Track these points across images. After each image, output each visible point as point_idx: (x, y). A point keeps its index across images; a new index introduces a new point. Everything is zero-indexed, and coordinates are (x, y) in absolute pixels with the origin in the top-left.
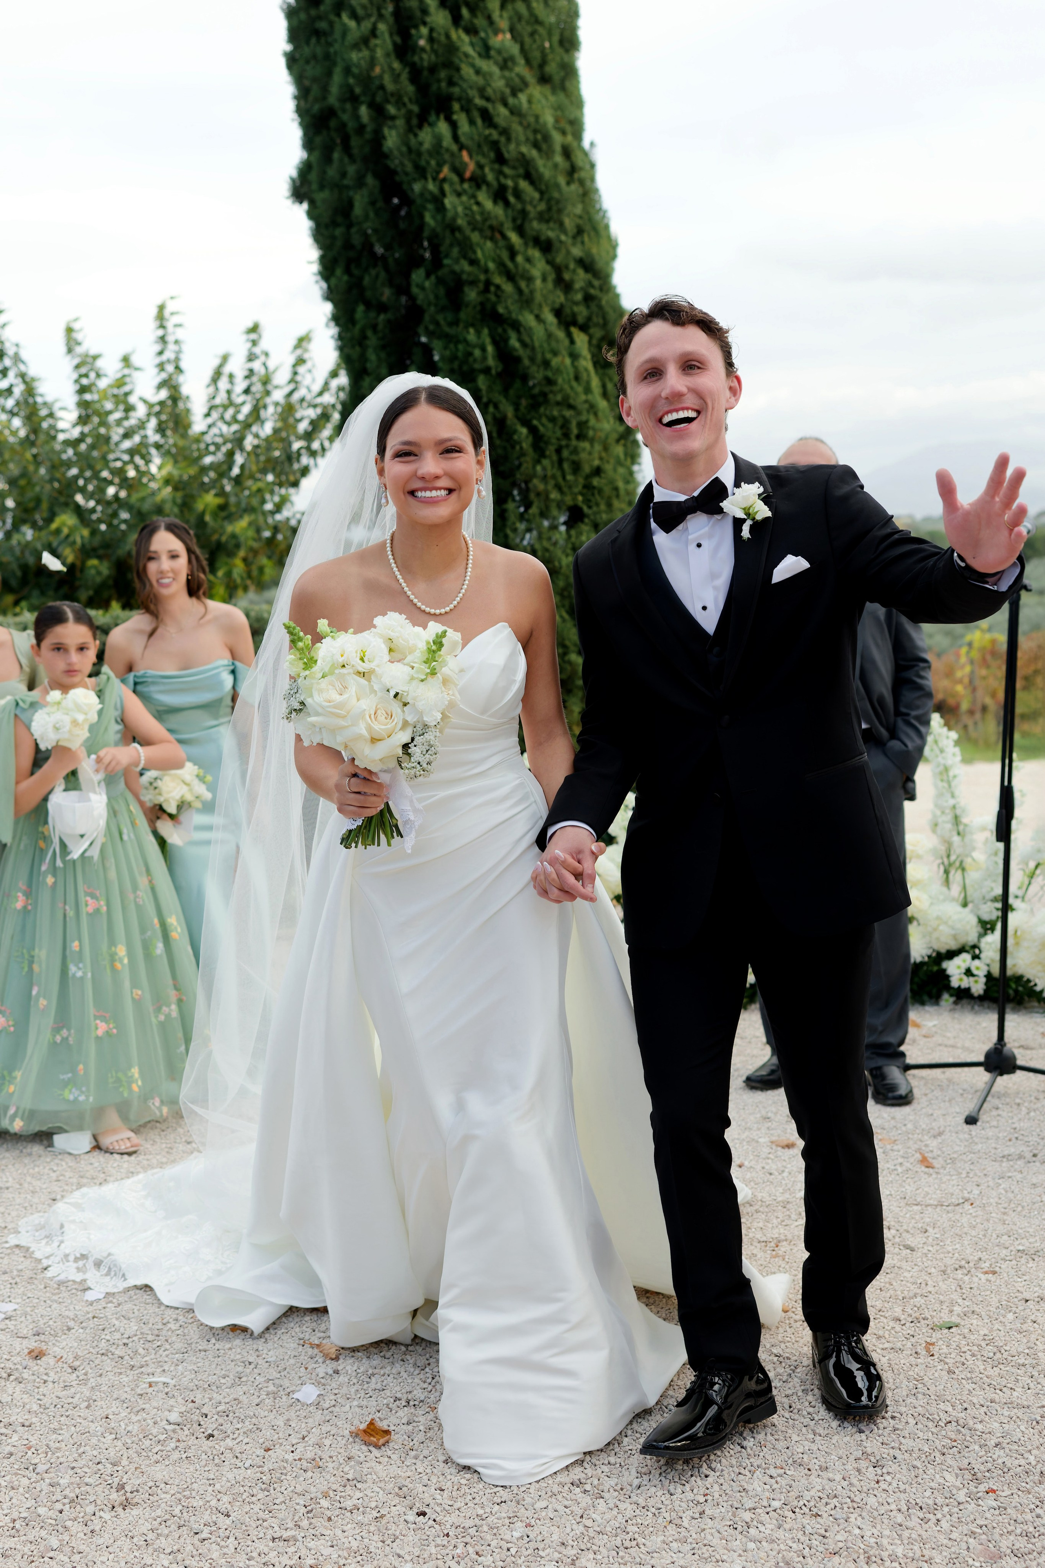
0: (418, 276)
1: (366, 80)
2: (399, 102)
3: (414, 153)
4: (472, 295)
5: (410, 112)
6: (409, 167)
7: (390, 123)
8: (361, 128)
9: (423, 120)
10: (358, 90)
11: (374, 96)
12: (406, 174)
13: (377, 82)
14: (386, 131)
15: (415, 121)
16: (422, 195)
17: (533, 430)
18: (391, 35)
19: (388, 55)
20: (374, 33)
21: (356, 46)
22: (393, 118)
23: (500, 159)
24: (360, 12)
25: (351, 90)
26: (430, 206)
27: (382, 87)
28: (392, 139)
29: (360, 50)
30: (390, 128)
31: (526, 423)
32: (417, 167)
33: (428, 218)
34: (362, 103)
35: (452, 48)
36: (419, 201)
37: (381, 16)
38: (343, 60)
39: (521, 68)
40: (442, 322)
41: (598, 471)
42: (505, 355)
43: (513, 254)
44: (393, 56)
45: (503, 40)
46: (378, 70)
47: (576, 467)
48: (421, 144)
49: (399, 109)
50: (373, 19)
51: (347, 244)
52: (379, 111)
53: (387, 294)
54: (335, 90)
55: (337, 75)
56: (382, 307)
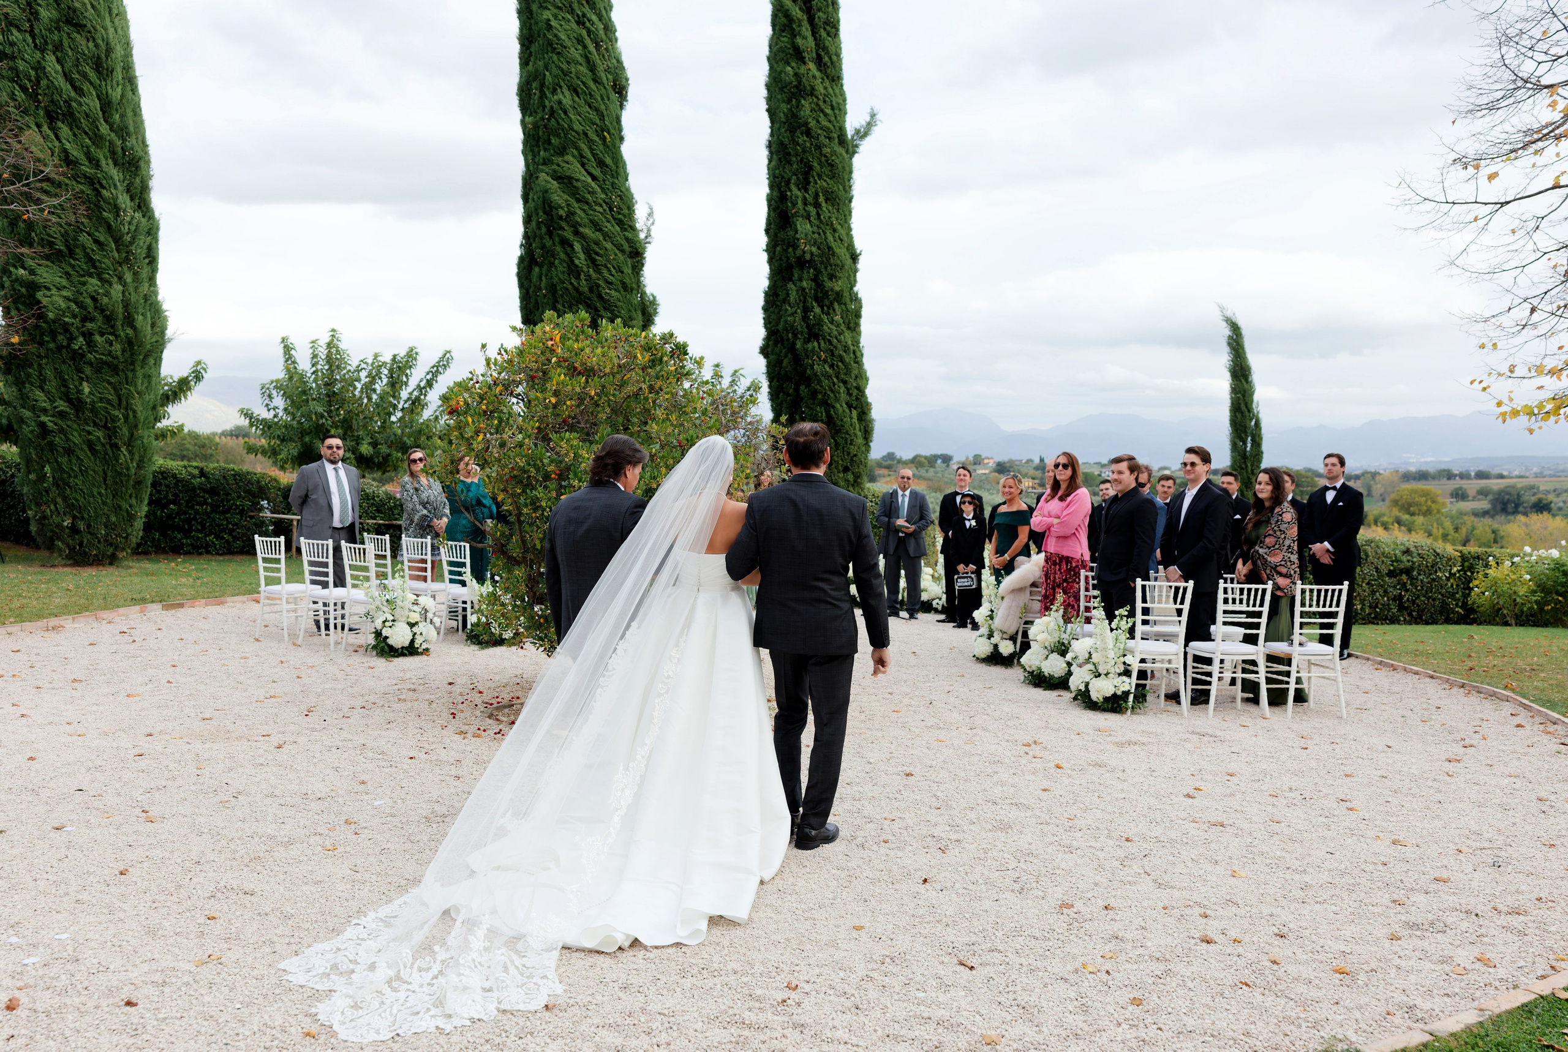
0: (802, 387)
1: (792, 326)
3: (806, 350)
4: (820, 396)
5: (805, 337)
6: (803, 354)
8: (788, 340)
9: (809, 341)
10: (789, 328)
11: (794, 330)
12: (802, 356)
13: (795, 327)
14: (797, 341)
15: (806, 340)
16: (806, 364)
17: (835, 441)
18: (801, 314)
19: (799, 319)
20: (796, 312)
21: (790, 314)
22: (799, 338)
23: (833, 355)
24: (792, 304)
25: (785, 326)
26: (809, 367)
27: (797, 329)
28: (799, 345)
29: (791, 316)
31: (833, 438)
32: (805, 355)
33: (808, 371)
34: (789, 332)
35: (821, 319)
36: (805, 366)
37: (798, 307)
39: (843, 327)
41: (855, 455)
42: (829, 416)
43: (834, 384)
44: (801, 320)
45: (838, 318)
46: (796, 323)
47: (849, 454)
48: (808, 348)
49: (801, 336)
50: (796, 308)
51: (779, 373)
52: (795, 335)
53: (791, 391)
54: (781, 327)
55: (782, 323)
56: (789, 395)
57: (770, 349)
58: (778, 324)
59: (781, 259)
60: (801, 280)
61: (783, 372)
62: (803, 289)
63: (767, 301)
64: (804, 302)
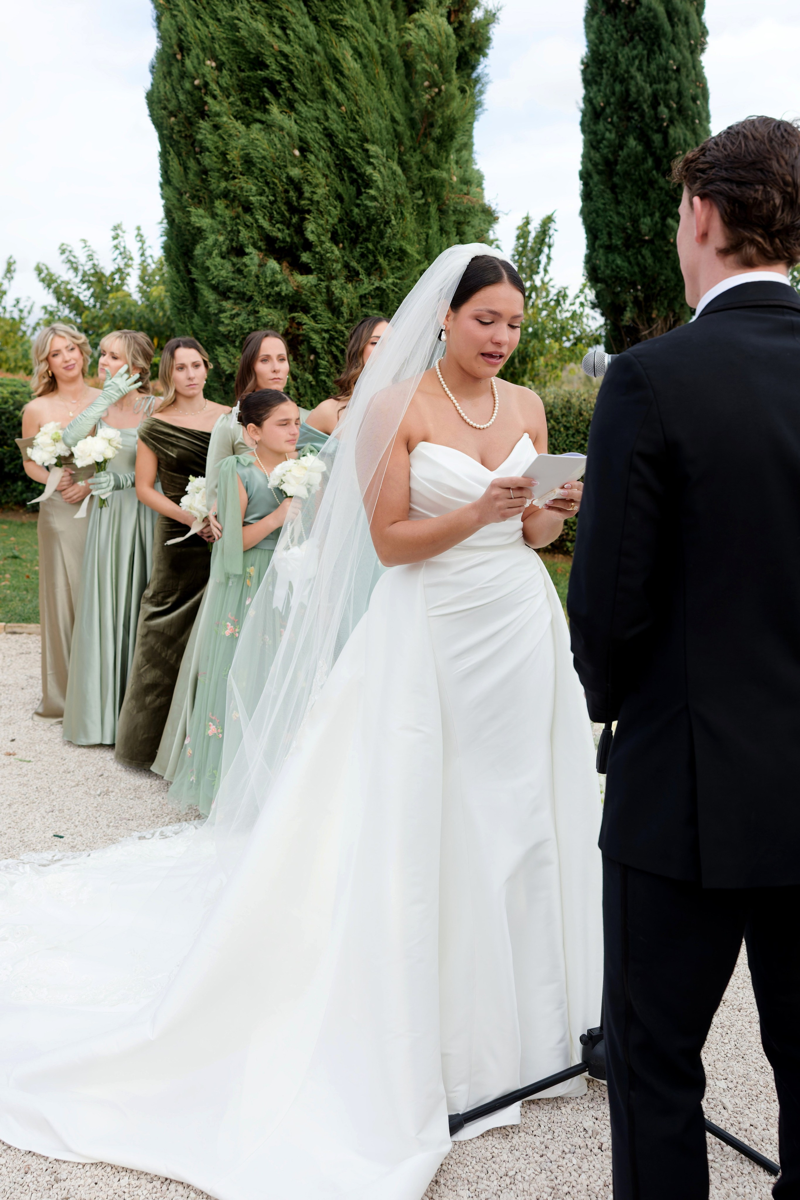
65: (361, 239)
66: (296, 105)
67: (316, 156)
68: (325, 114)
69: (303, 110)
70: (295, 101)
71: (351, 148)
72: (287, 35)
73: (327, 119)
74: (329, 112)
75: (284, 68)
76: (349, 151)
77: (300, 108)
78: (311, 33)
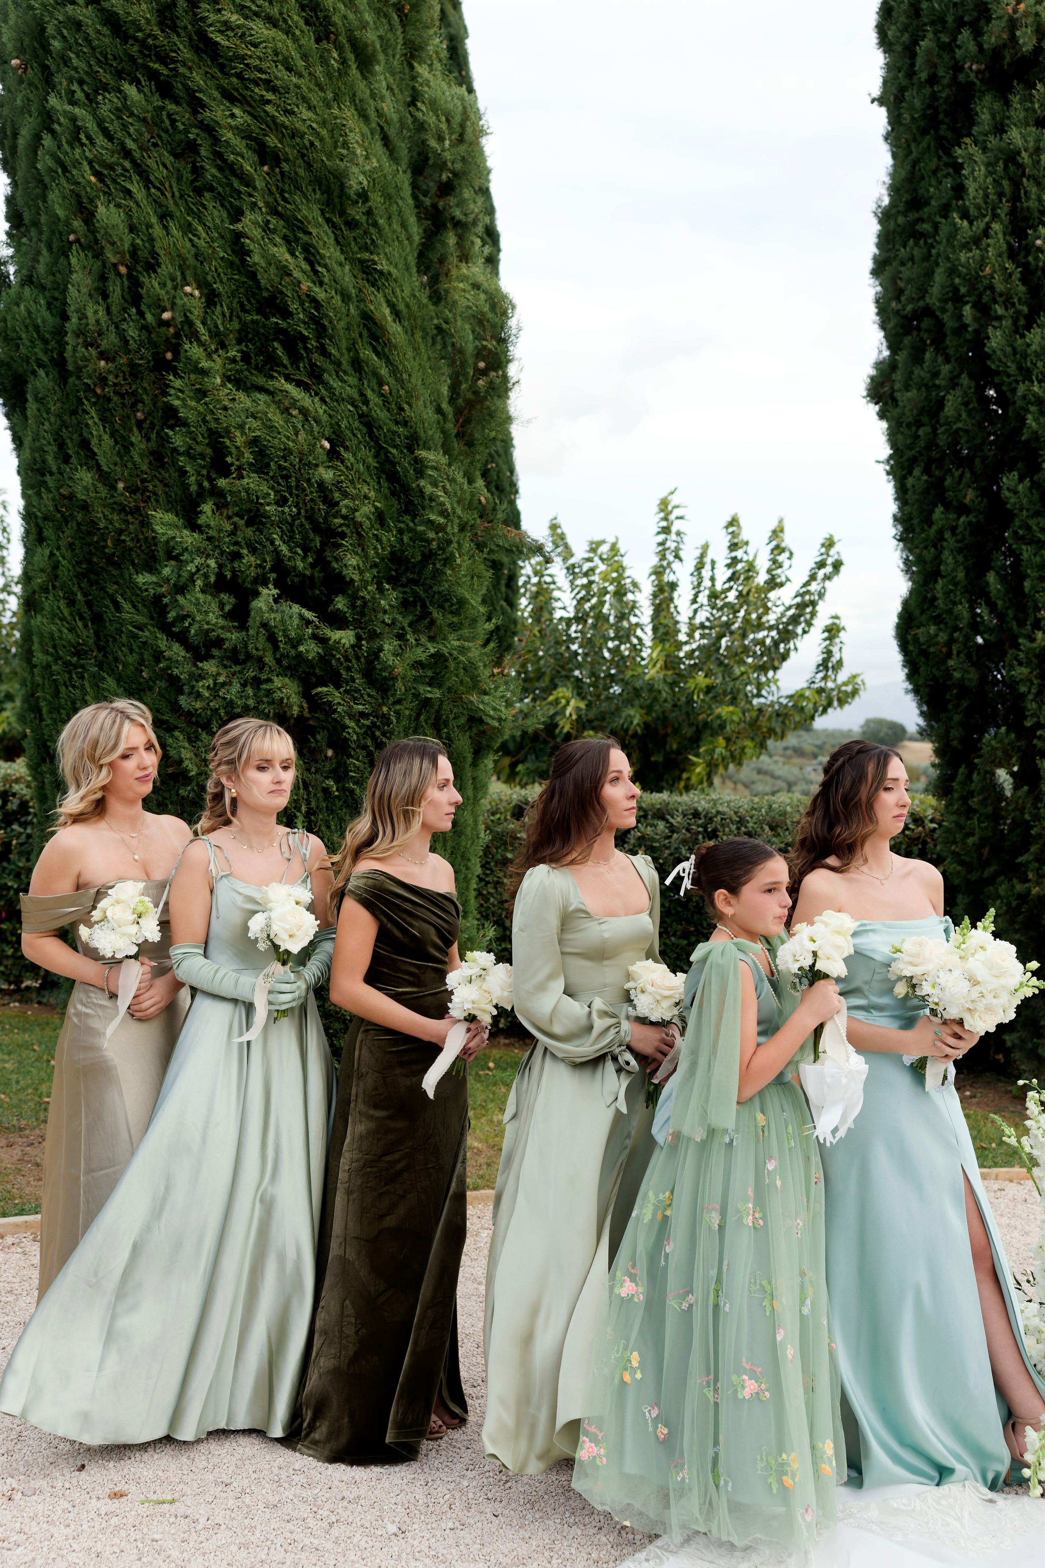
0: (1009, 478)
1: (973, 280)
2: (1008, 303)
3: (1018, 354)
5: (1018, 312)
6: (1012, 368)
7: (995, 323)
8: (961, 328)
9: (1031, 320)
10: (963, 290)
11: (980, 296)
12: (1009, 376)
13: (986, 282)
14: (990, 330)
15: (1022, 322)
16: (1024, 397)
18: (1004, 234)
19: (1000, 255)
20: (986, 233)
21: (966, 246)
22: (999, 318)
24: (973, 212)
25: (956, 289)
26: (1033, 409)
27: (991, 288)
28: (996, 339)
29: (971, 250)
30: (995, 328)
32: (1020, 368)
33: (1030, 420)
34: (967, 303)
36: (1020, 403)
37: (995, 216)
38: (948, 259)
40: (1034, 527)
44: (1005, 255)
46: (988, 270)
48: (1029, 345)
49: (1006, 309)
50: (987, 219)
51: (932, 444)
52: (984, 311)
53: (970, 495)
54: (935, 290)
55: (939, 276)
56: (963, 510)
57: (898, 376)
58: (923, 291)
59: (933, 80)
60: (1000, 129)
61: (943, 439)
62: (1011, 157)
63: (886, 240)
64: (1015, 198)
65: (404, 579)
66: (326, 376)
67: (354, 455)
68: (362, 395)
69: (335, 385)
70: (324, 371)
71: (395, 447)
72: (316, 272)
73: (366, 402)
74: (369, 393)
75: (312, 318)
76: (394, 451)
77: (332, 382)
78: (346, 276)
